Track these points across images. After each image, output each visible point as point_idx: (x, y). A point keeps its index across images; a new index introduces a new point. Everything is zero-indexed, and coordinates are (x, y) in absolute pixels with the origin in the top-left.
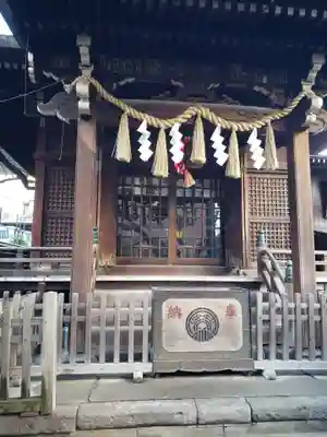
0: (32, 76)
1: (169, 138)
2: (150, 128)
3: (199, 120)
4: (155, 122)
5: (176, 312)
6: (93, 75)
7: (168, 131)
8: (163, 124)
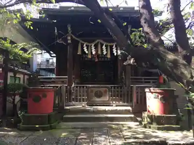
0: (56, 33)
1: (91, 48)
2: (86, 45)
3: (99, 43)
4: (88, 44)
5: (92, 91)
6: (72, 33)
7: (91, 46)
8: (90, 45)
